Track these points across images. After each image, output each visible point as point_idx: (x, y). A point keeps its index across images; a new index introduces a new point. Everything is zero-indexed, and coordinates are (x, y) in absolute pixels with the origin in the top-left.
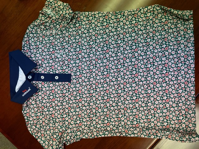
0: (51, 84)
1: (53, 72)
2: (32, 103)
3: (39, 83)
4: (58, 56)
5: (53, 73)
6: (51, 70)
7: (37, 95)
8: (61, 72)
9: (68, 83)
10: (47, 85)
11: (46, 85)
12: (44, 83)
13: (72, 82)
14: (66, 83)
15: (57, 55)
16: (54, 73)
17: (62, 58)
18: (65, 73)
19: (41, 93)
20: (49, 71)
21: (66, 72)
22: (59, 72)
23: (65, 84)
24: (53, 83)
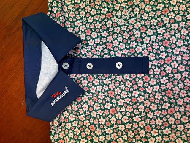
0: (106, 78)
1: (110, 55)
2: (69, 118)
3: (82, 77)
4: (118, 23)
5: (109, 57)
6: (106, 51)
7: (80, 103)
8: (126, 53)
9: (143, 75)
10: (98, 81)
11: (96, 82)
12: (93, 76)
13: (152, 73)
14: (138, 75)
15: (117, 19)
16: (112, 57)
17: (128, 26)
18: (136, 55)
19: (87, 97)
20: (102, 54)
21: (138, 54)
22: (122, 54)
23: (137, 77)
24: (110, 77)
